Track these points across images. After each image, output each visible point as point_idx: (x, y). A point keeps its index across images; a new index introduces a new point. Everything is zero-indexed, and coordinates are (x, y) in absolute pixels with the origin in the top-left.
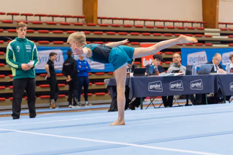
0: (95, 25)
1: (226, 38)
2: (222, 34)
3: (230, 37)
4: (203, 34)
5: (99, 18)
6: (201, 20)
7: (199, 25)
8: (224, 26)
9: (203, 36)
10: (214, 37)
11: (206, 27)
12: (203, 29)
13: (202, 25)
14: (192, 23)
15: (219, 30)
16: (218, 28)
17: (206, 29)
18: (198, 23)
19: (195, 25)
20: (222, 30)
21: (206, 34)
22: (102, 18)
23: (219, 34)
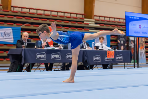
0: (8, 11)
1: (98, 26)
2: (96, 23)
3: (101, 25)
4: (83, 22)
5: (12, 6)
6: (83, 13)
7: (81, 16)
8: (97, 18)
9: (83, 24)
10: (90, 25)
12: (83, 19)
13: (83, 16)
14: (77, 14)
15: (94, 20)
16: (94, 19)
17: (85, 19)
18: (80, 14)
19: (78, 16)
20: (96, 20)
21: (85, 22)
22: (14, 7)
23: (94, 23)
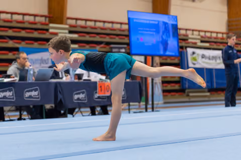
1: (75, 36)
2: (70, 32)
3: (80, 36)
4: (47, 30)
6: (46, 13)
7: (43, 20)
8: (73, 22)
9: (48, 33)
11: (51, 22)
12: (47, 25)
13: (47, 19)
14: (35, 16)
15: (67, 26)
16: (66, 24)
17: (51, 25)
18: (42, 16)
19: (38, 19)
20: (71, 26)
21: (51, 31)
23: (67, 31)
